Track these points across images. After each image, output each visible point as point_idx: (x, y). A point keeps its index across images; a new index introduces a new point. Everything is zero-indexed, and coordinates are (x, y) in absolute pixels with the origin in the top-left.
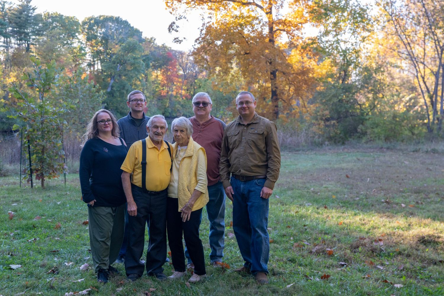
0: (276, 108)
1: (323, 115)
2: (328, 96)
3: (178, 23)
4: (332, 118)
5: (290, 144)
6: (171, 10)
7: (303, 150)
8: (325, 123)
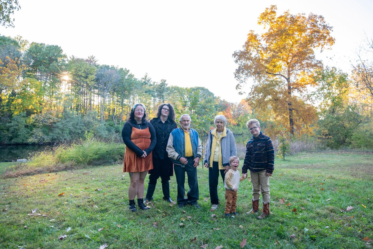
0: (293, 129)
1: (324, 132)
2: (327, 122)
3: (241, 84)
4: (330, 135)
5: (306, 149)
6: (237, 78)
7: (315, 152)
8: (325, 137)
